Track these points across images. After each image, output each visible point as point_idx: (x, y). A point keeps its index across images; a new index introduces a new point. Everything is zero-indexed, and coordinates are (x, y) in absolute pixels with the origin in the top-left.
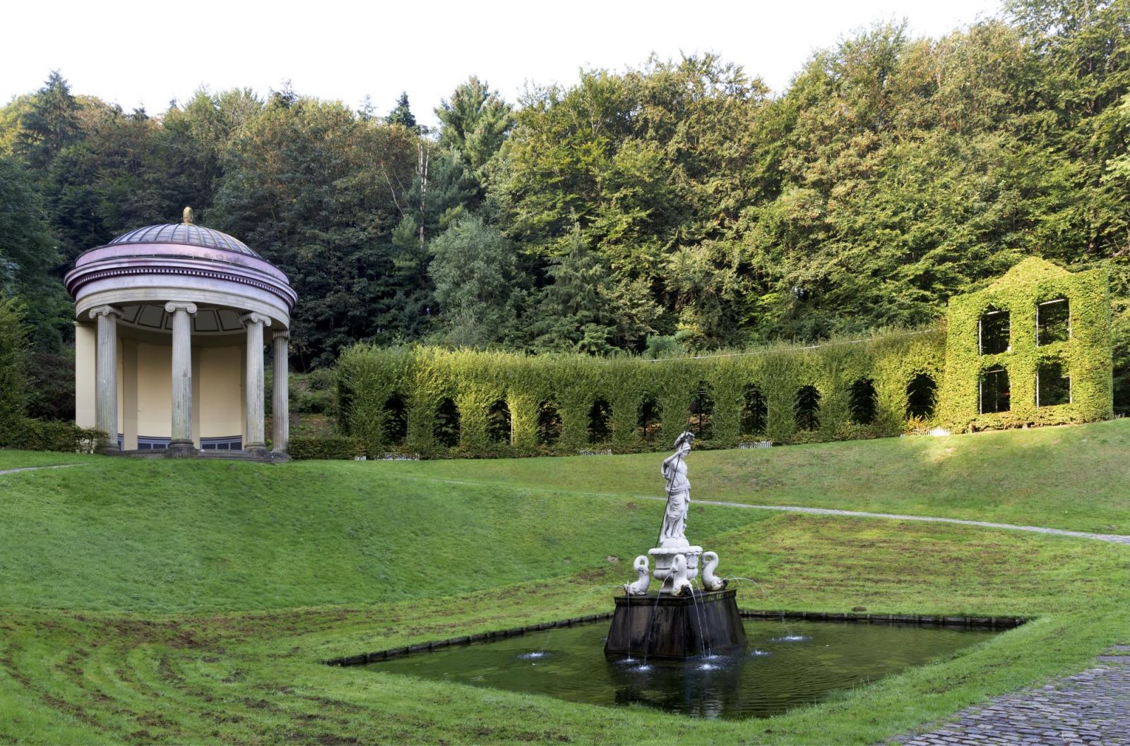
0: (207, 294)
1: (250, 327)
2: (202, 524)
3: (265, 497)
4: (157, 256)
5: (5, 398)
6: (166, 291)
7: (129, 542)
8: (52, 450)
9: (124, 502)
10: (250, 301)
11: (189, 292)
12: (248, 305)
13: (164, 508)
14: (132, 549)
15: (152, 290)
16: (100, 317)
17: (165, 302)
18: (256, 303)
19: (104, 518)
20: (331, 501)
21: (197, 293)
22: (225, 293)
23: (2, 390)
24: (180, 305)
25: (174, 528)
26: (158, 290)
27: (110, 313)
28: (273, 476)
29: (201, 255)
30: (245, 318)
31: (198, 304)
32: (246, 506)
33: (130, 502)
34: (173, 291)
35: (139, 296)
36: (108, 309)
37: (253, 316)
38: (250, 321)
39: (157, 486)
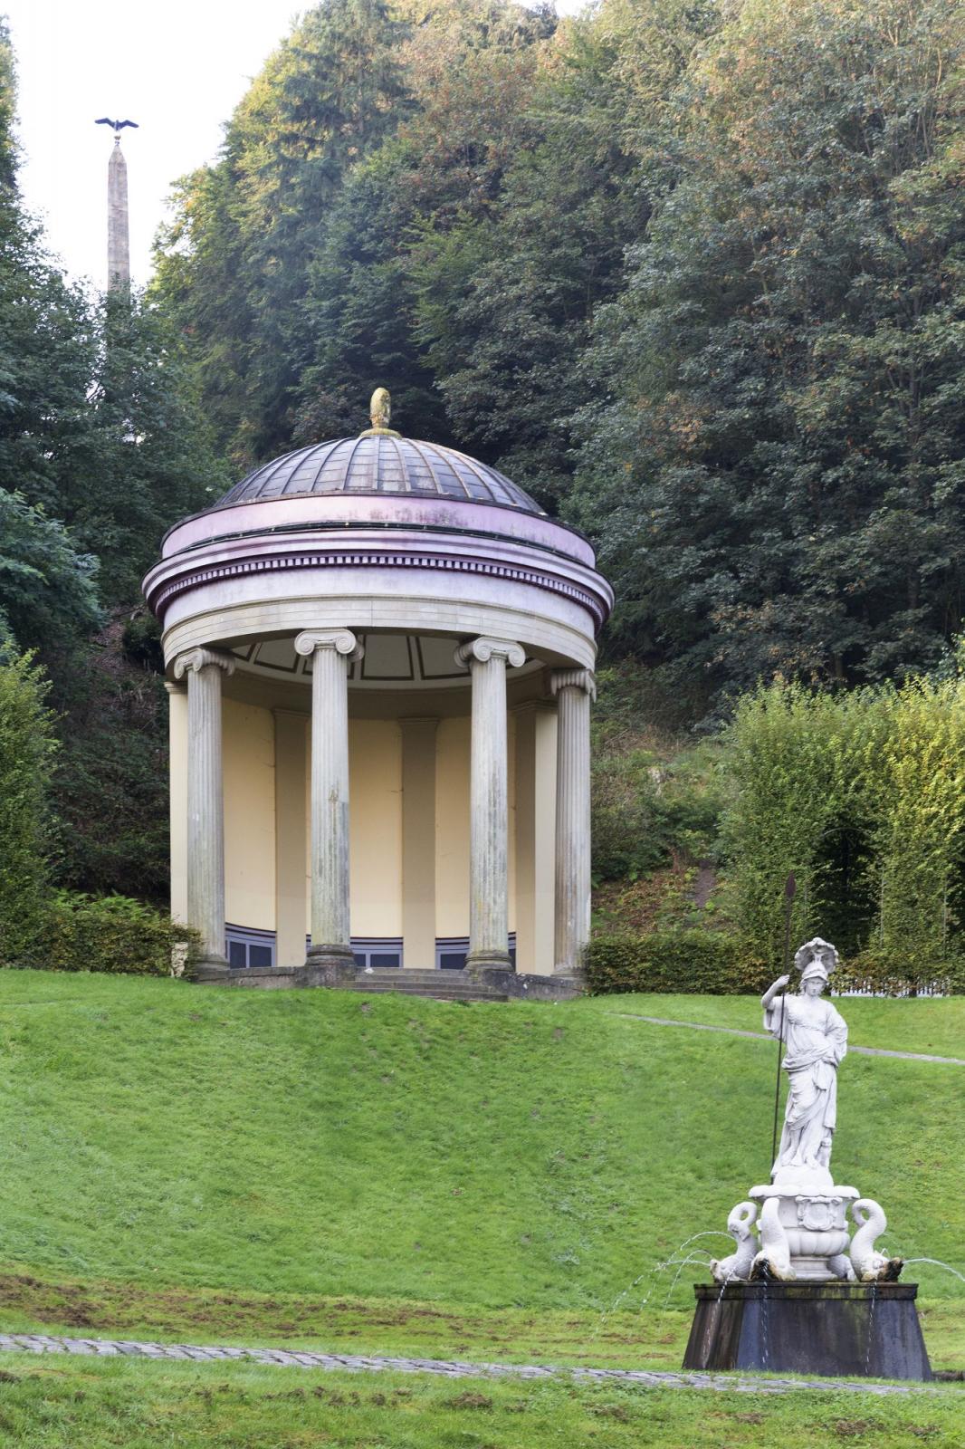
0: (377, 605)
1: (477, 672)
2: (248, 1126)
3: (403, 1077)
4: (280, 530)
5: (9, 862)
6: (298, 606)
7: (90, 1150)
8: (93, 970)
9: (117, 1074)
10: (469, 611)
11: (340, 605)
12: (465, 622)
13: (185, 1090)
14: (87, 1163)
15: (273, 609)
16: (191, 675)
17: (294, 633)
18: (485, 614)
19: (66, 1104)
20: (549, 1091)
21: (355, 605)
22: (414, 599)
23: (5, 845)
24: (324, 638)
25: (187, 1130)
26: (282, 607)
27: (205, 667)
28: (447, 1030)
29: (364, 517)
30: (464, 652)
31: (355, 631)
32: (352, 1092)
33: (127, 1075)
34: (310, 606)
35: (250, 624)
36: (201, 656)
37: (478, 648)
38: (471, 659)
39: (191, 1045)
